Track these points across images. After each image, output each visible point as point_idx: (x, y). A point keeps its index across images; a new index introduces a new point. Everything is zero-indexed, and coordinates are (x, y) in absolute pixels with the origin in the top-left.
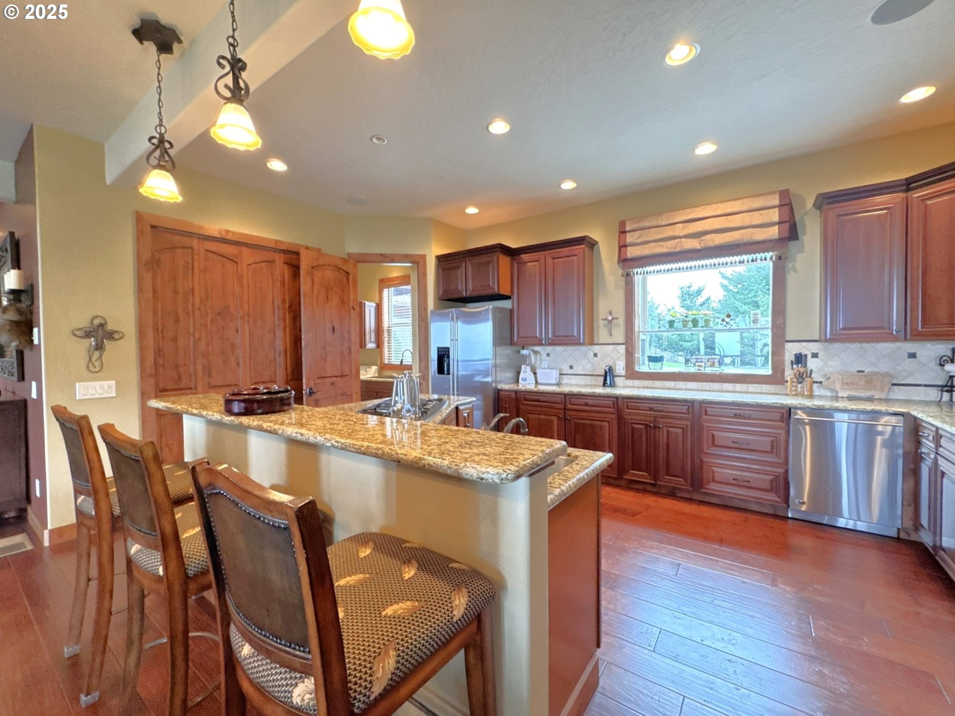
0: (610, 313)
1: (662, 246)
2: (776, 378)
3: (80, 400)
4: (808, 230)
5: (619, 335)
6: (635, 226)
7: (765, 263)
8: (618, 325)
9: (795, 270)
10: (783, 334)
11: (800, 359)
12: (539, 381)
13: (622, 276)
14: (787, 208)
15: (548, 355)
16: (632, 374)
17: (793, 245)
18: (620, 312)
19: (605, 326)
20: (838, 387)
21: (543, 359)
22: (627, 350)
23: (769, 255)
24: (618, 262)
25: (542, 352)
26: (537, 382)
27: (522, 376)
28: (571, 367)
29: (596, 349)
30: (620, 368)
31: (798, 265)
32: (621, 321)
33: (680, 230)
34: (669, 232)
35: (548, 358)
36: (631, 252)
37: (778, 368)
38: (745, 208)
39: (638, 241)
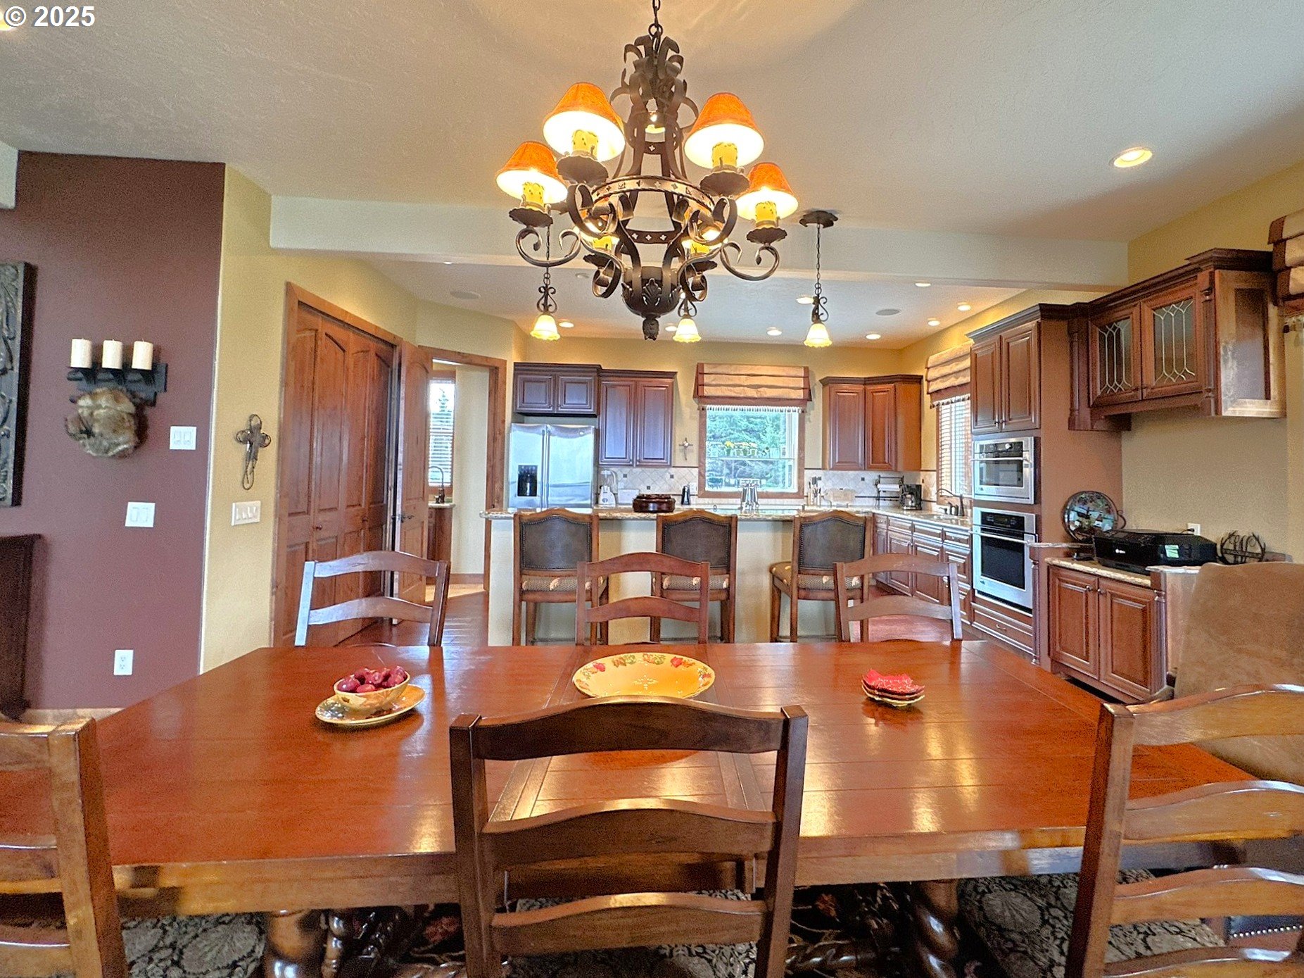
0: (686, 440)
1: (731, 391)
2: (800, 495)
3: (235, 526)
4: (817, 395)
5: (693, 459)
6: (711, 371)
7: (794, 414)
8: (692, 451)
9: (810, 421)
10: (803, 465)
11: (815, 480)
12: (619, 502)
13: (699, 409)
14: (807, 391)
15: (625, 476)
16: (703, 494)
17: (809, 403)
18: (694, 439)
19: (681, 451)
20: (831, 499)
21: (619, 479)
22: (700, 473)
23: (797, 408)
24: (694, 397)
25: (619, 473)
26: (617, 503)
27: (601, 497)
28: (649, 488)
29: (672, 471)
30: (694, 489)
31: (812, 418)
32: (695, 448)
33: (743, 380)
34: (736, 380)
35: (625, 479)
36: (708, 391)
37: (801, 487)
38: (784, 374)
39: (714, 383)
